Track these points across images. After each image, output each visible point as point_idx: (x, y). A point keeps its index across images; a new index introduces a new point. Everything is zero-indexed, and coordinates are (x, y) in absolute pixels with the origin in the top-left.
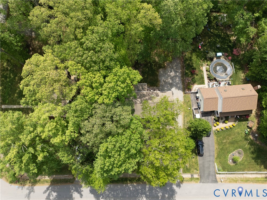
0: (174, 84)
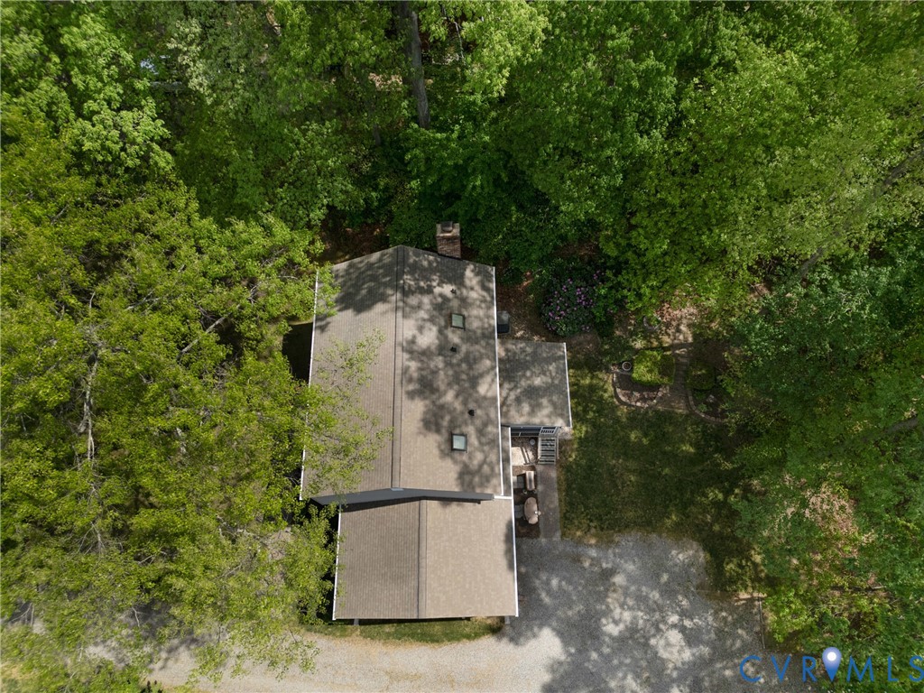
0: (594, 655)
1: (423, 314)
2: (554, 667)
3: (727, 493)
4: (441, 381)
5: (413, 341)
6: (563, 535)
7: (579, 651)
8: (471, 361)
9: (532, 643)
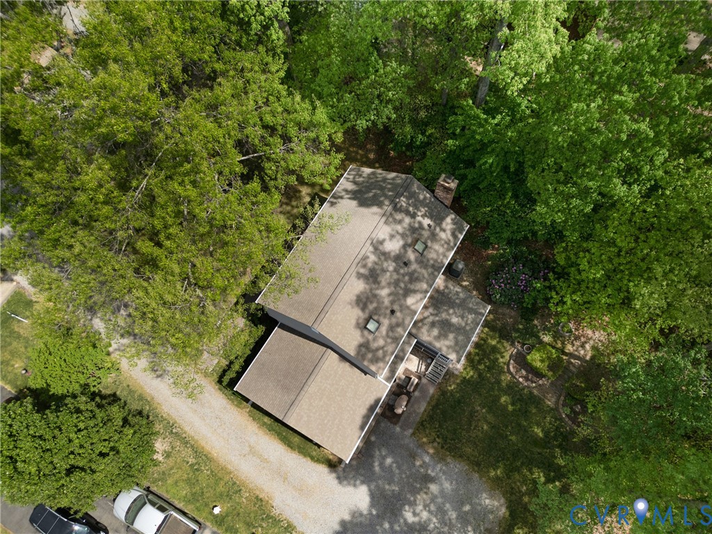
1: (399, 228)
2: (356, 514)
3: (549, 480)
4: (384, 279)
5: (382, 242)
6: (413, 434)
7: (378, 516)
8: (414, 278)
9: (350, 489)
